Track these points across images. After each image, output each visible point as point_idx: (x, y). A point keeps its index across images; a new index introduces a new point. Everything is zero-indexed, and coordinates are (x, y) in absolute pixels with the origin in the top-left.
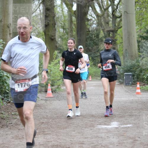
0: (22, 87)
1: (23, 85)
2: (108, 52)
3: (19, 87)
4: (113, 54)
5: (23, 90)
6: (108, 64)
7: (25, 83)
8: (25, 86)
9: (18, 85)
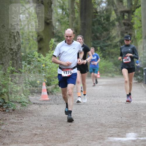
0: (66, 73)
1: (68, 72)
2: (128, 47)
3: (64, 74)
4: (131, 49)
5: (67, 76)
6: (127, 58)
7: (69, 71)
8: (68, 73)
9: (64, 72)
